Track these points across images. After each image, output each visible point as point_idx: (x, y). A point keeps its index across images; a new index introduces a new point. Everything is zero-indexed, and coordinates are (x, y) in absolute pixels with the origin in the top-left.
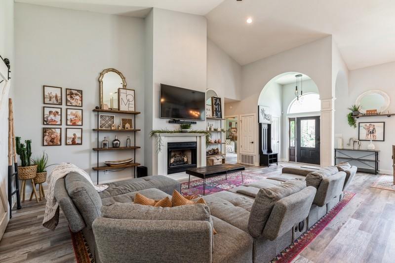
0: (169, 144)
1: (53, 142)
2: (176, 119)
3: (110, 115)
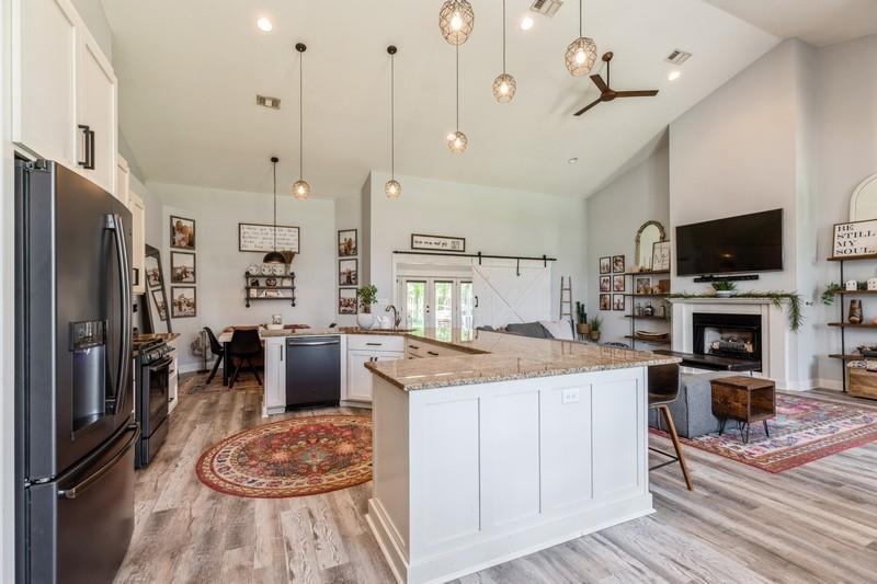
0: (696, 316)
1: (605, 307)
2: (706, 276)
3: (646, 277)
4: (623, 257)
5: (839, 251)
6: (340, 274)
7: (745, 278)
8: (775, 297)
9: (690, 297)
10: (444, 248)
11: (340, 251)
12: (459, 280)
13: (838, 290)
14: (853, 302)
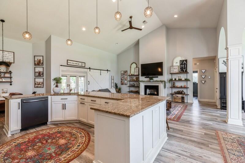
0: (145, 86)
1: (122, 84)
2: (148, 76)
3: (133, 76)
4: (127, 71)
5: (172, 72)
6: (35, 72)
7: (156, 77)
8: (162, 81)
9: (144, 81)
10: (79, 65)
11: (35, 64)
12: (78, 76)
13: (171, 80)
14: (174, 82)
